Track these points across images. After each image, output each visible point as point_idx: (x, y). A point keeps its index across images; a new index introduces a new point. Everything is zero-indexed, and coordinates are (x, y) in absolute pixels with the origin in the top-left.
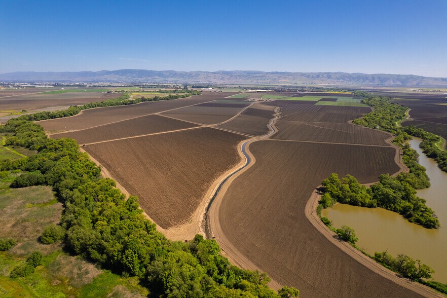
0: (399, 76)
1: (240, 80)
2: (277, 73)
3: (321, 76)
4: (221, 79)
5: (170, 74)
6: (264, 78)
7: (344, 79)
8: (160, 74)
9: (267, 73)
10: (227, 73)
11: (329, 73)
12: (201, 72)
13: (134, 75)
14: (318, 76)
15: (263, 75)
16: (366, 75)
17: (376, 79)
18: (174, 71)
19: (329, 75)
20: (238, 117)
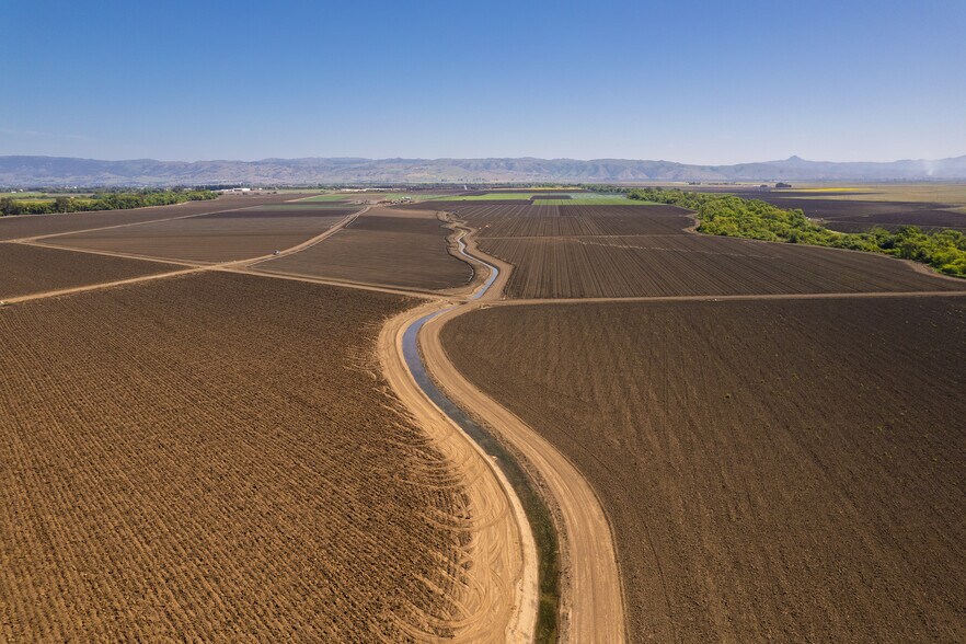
0: (640, 162)
1: (320, 176)
2: (399, 160)
3: (493, 165)
4: (274, 176)
5: (144, 168)
6: (373, 171)
7: (539, 170)
8: (117, 168)
9: (379, 162)
10: (287, 163)
11: (508, 159)
12: (224, 162)
13: (42, 170)
14: (487, 165)
15: (371, 166)
16: (581, 162)
17: (601, 169)
18: (154, 161)
19: (509, 164)
20: (335, 235)
